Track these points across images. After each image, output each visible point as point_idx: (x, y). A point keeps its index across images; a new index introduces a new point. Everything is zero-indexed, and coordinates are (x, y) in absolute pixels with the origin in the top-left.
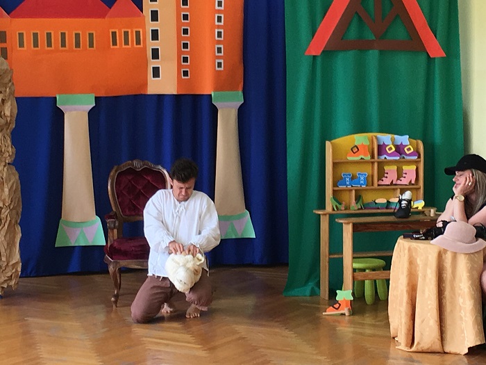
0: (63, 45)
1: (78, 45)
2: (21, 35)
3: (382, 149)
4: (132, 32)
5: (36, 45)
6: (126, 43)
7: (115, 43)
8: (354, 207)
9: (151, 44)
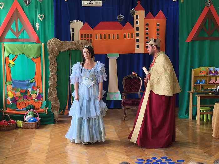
0: (109, 38)
1: (114, 38)
2: (96, 35)
3: (210, 72)
4: (130, 34)
5: (101, 38)
6: (129, 37)
7: (125, 38)
8: (201, 91)
9: (136, 38)
